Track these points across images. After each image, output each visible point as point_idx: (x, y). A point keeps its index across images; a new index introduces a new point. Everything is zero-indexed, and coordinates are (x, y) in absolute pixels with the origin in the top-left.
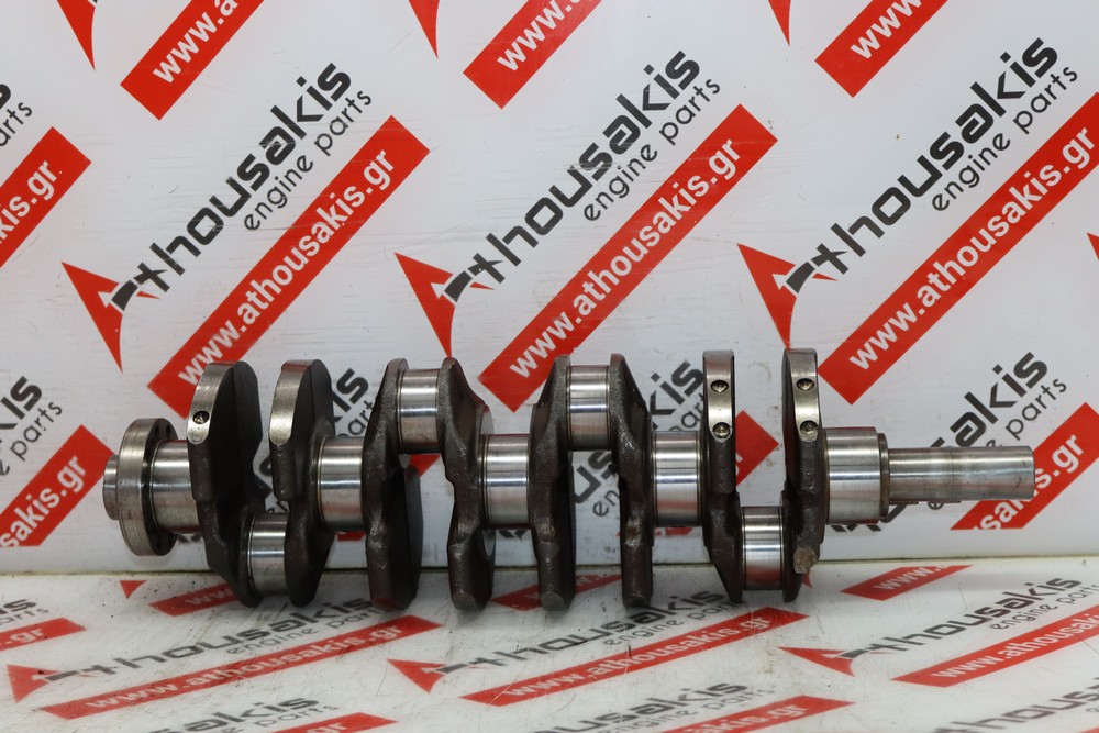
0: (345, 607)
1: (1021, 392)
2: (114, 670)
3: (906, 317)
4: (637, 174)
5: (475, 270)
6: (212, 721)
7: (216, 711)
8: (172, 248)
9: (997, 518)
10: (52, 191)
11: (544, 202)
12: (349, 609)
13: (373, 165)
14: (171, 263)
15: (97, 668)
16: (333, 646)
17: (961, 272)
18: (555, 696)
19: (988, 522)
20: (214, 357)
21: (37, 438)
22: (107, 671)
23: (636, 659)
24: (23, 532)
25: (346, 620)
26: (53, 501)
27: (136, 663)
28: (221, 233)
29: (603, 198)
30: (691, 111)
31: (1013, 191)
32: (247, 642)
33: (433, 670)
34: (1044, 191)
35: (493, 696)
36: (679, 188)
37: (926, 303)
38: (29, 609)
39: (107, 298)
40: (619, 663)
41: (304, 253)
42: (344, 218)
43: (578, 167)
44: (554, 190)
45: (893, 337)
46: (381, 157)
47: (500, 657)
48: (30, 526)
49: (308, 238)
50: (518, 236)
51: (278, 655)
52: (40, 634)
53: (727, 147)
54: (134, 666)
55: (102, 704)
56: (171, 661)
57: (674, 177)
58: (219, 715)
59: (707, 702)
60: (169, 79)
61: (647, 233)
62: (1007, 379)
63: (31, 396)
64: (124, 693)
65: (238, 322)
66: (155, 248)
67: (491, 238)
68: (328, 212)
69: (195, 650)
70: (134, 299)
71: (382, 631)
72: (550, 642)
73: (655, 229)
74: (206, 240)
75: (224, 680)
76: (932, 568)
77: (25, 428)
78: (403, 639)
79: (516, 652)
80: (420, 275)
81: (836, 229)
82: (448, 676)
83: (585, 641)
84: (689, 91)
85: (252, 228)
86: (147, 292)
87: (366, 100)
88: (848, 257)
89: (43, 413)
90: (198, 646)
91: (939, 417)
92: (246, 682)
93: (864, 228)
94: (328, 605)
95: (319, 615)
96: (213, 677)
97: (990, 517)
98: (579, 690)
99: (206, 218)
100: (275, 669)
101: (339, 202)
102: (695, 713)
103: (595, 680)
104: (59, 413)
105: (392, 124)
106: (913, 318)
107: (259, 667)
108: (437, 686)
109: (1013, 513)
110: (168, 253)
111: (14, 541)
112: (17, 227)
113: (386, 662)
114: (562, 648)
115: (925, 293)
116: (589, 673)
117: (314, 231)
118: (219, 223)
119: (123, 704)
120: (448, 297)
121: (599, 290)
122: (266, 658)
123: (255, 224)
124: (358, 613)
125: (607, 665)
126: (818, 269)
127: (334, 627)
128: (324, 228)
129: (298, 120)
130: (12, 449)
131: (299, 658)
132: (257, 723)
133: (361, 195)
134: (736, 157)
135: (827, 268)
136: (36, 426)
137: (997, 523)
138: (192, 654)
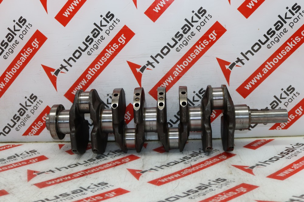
0: (115, 152)
1: (288, 95)
2: (55, 171)
3: (259, 76)
4: (190, 39)
5: (147, 65)
6: (79, 190)
7: (80, 186)
8: (69, 60)
9: (280, 127)
10: (38, 46)
11: (165, 47)
12: (116, 153)
13: (121, 38)
14: (69, 64)
15: (50, 171)
16: (112, 164)
17: (274, 64)
18: (174, 182)
19: (278, 128)
20: (80, 88)
21: (37, 109)
22: (53, 172)
23: (193, 169)
24: (34, 132)
25: (115, 156)
26: (41, 124)
27: (60, 169)
28: (81, 56)
29: (181, 46)
30: (204, 23)
31: (288, 43)
32: (90, 163)
33: (139, 172)
34: (296, 43)
35: (156, 182)
36: (201, 43)
37: (265, 73)
38: (35, 153)
39: (53, 73)
40: (189, 170)
41: (103, 61)
42: (113, 52)
43: (174, 38)
44: (168, 44)
45: (256, 81)
46: (122, 36)
47: (157, 168)
48: (36, 131)
49: (104, 57)
50: (159, 56)
51: (98, 167)
52: (37, 160)
53: (214, 32)
54: (60, 170)
55: (50, 183)
56: (70, 169)
57: (200, 40)
58: (81, 188)
59: (217, 185)
60: (67, 16)
61: (192, 55)
62: (285, 92)
63: (35, 98)
64: (56, 179)
65: (86, 79)
66: (64, 60)
67: (152, 57)
68: (109, 50)
69: (76, 165)
70: (60, 73)
71: (125, 159)
72: (169, 163)
73: (195, 54)
74: (77, 58)
75: (83, 175)
76: (265, 140)
77: (34, 106)
78: (131, 162)
79: (161, 166)
80: (133, 66)
81: (242, 53)
82: (143, 174)
83: (179, 163)
84: (204, 17)
85: (89, 55)
86: (63, 71)
87: (119, 21)
88: (245, 61)
89: (38, 102)
90: (77, 164)
91: (267, 102)
92: (89, 176)
93: (249, 53)
94: (111, 151)
95: (108, 154)
96: (80, 174)
97: (279, 127)
98: (180, 180)
99: (77, 52)
100: (97, 171)
101: (112, 48)
102: (215, 190)
103: (184, 176)
104: (42, 102)
105: (125, 27)
106: (261, 76)
107: (93, 171)
108: (141, 178)
109: (285, 125)
110: (68, 61)
111: (32, 134)
112: (29, 55)
113: (126, 169)
114: (173, 165)
115: (264, 70)
116: (182, 174)
117: (105, 55)
118: (81, 54)
119: (56, 183)
120: (140, 72)
121: (180, 70)
122: (95, 168)
123: (90, 54)
124: (118, 154)
125: (186, 171)
126: (237, 64)
127: (112, 158)
128: (108, 54)
129: (101, 26)
130: (31, 111)
131: (103, 168)
132: (91, 191)
133: (117, 46)
134: (216, 35)
135: (239, 64)
136: (36, 106)
137: (281, 128)
138: (75, 166)
